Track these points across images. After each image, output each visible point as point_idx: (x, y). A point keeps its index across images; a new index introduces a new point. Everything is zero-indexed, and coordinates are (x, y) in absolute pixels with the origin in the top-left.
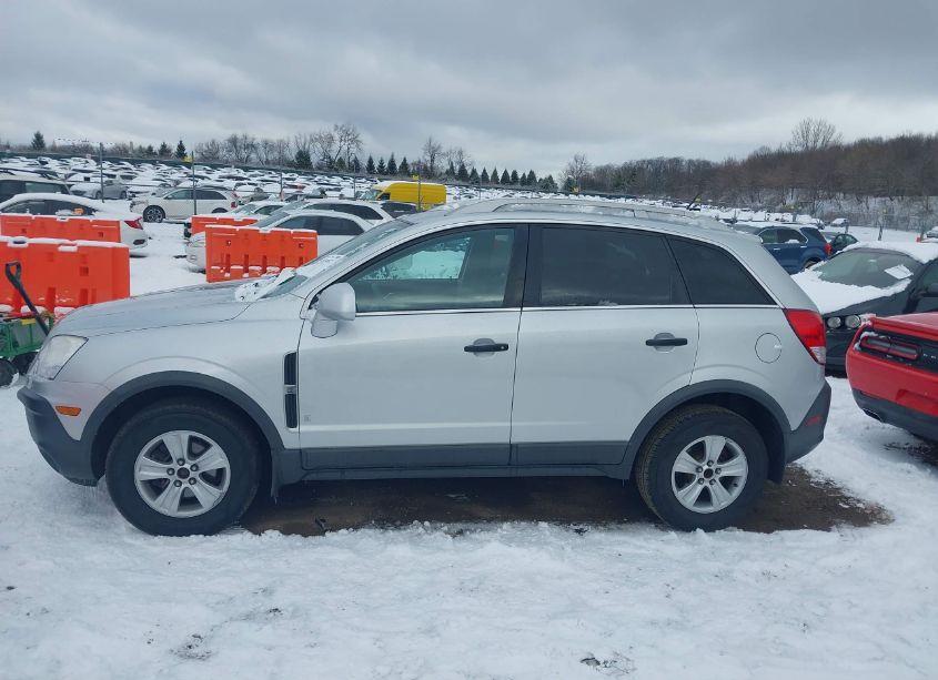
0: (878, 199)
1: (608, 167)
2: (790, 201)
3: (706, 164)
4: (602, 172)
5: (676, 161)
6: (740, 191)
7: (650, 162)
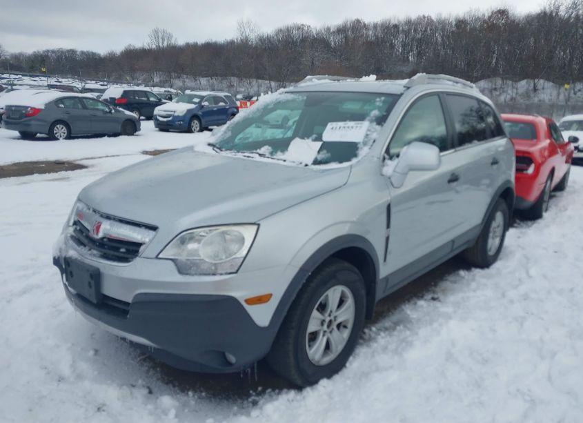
0: (205, 79)
1: (21, 54)
2: (156, 80)
3: (93, 54)
4: (17, 57)
5: (73, 52)
6: (123, 72)
7: (53, 52)
